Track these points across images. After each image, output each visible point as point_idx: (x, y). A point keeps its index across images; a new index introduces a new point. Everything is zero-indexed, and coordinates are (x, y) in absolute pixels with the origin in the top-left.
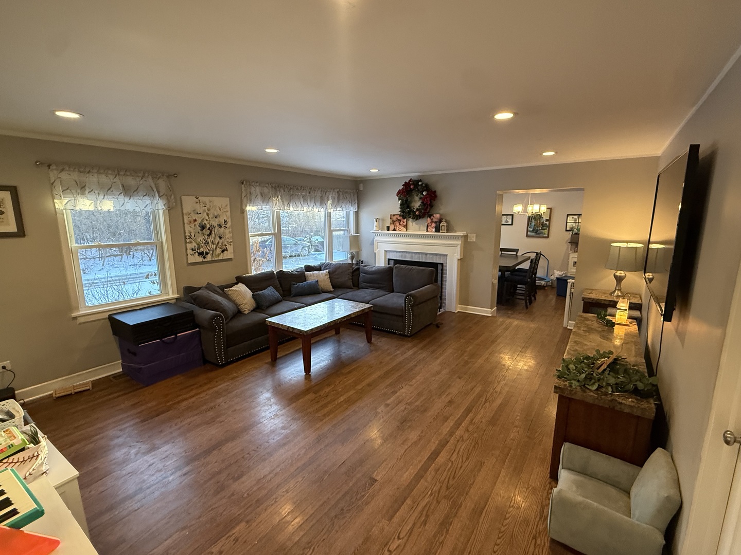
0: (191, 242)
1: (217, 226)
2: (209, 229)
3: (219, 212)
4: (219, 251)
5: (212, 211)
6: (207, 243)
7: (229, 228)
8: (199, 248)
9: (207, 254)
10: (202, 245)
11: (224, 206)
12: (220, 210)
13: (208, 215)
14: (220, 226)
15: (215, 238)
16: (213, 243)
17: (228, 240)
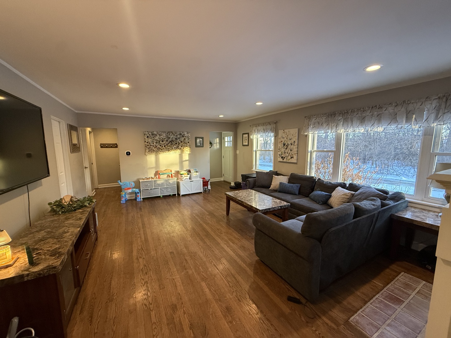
0: (279, 152)
1: (290, 144)
2: (287, 146)
3: (292, 137)
4: (289, 157)
5: (289, 136)
6: (285, 153)
7: (295, 146)
8: (282, 155)
9: (284, 158)
10: (283, 153)
11: (294, 133)
12: (293, 135)
13: (287, 139)
14: (291, 144)
15: (288, 151)
16: (287, 153)
17: (294, 152)
